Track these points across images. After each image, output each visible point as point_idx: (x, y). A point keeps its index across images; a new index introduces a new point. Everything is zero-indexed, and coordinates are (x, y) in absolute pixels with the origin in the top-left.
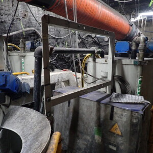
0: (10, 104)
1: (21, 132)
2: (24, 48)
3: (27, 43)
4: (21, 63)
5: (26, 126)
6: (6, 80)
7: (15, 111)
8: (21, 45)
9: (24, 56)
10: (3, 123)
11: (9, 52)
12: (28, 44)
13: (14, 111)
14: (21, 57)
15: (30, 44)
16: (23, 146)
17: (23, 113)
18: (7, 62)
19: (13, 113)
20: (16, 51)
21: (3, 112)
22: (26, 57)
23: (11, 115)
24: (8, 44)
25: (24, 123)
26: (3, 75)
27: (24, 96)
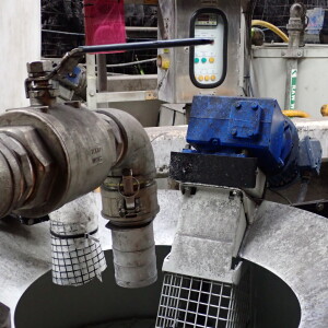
0: (263, 197)
1: (297, 280)
2: (302, 32)
3: (309, 13)
4: (288, 83)
5: (311, 265)
6: (261, 124)
7: (277, 217)
8: (293, 21)
9: (299, 60)
10: (243, 246)
11: (253, 47)
12: (314, 19)
13: (275, 219)
14: (289, 63)
15: (321, 20)
16: (303, 317)
17: (302, 227)
18: (247, 78)
19: (272, 221)
20: (273, 43)
21: (246, 215)
22: (304, 62)
23: (267, 228)
24: (254, 22)
25: (305, 256)
26: (256, 109)
27: (303, 180)
